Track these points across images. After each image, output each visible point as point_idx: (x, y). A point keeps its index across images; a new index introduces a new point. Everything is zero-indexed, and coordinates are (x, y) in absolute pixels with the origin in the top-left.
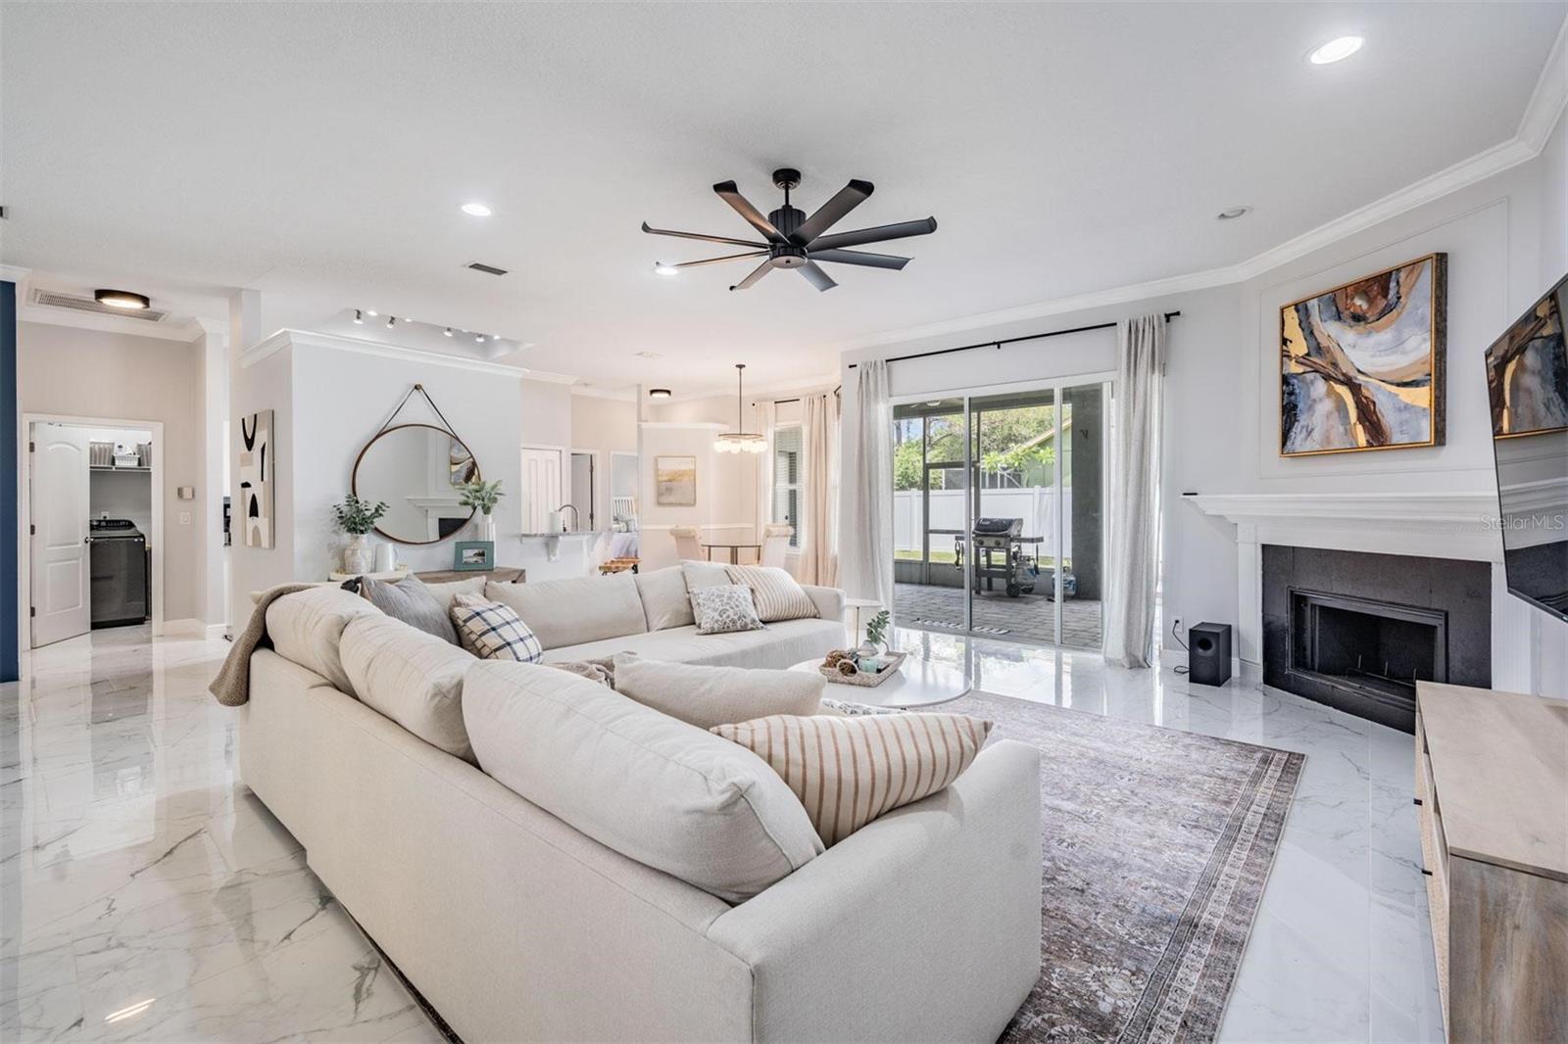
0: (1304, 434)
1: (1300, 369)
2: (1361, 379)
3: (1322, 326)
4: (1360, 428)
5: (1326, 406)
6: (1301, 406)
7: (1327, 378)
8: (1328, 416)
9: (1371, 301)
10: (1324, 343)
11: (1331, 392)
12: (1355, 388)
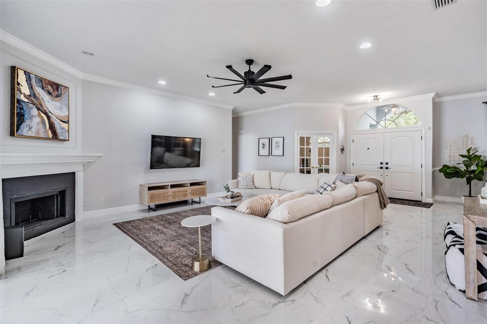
0: (28, 128)
1: (26, 100)
2: (50, 114)
3: (37, 88)
4: (50, 131)
5: (37, 120)
6: (26, 116)
7: (38, 109)
8: (38, 124)
9: (54, 90)
10: (37, 95)
11: (39, 115)
12: (49, 118)
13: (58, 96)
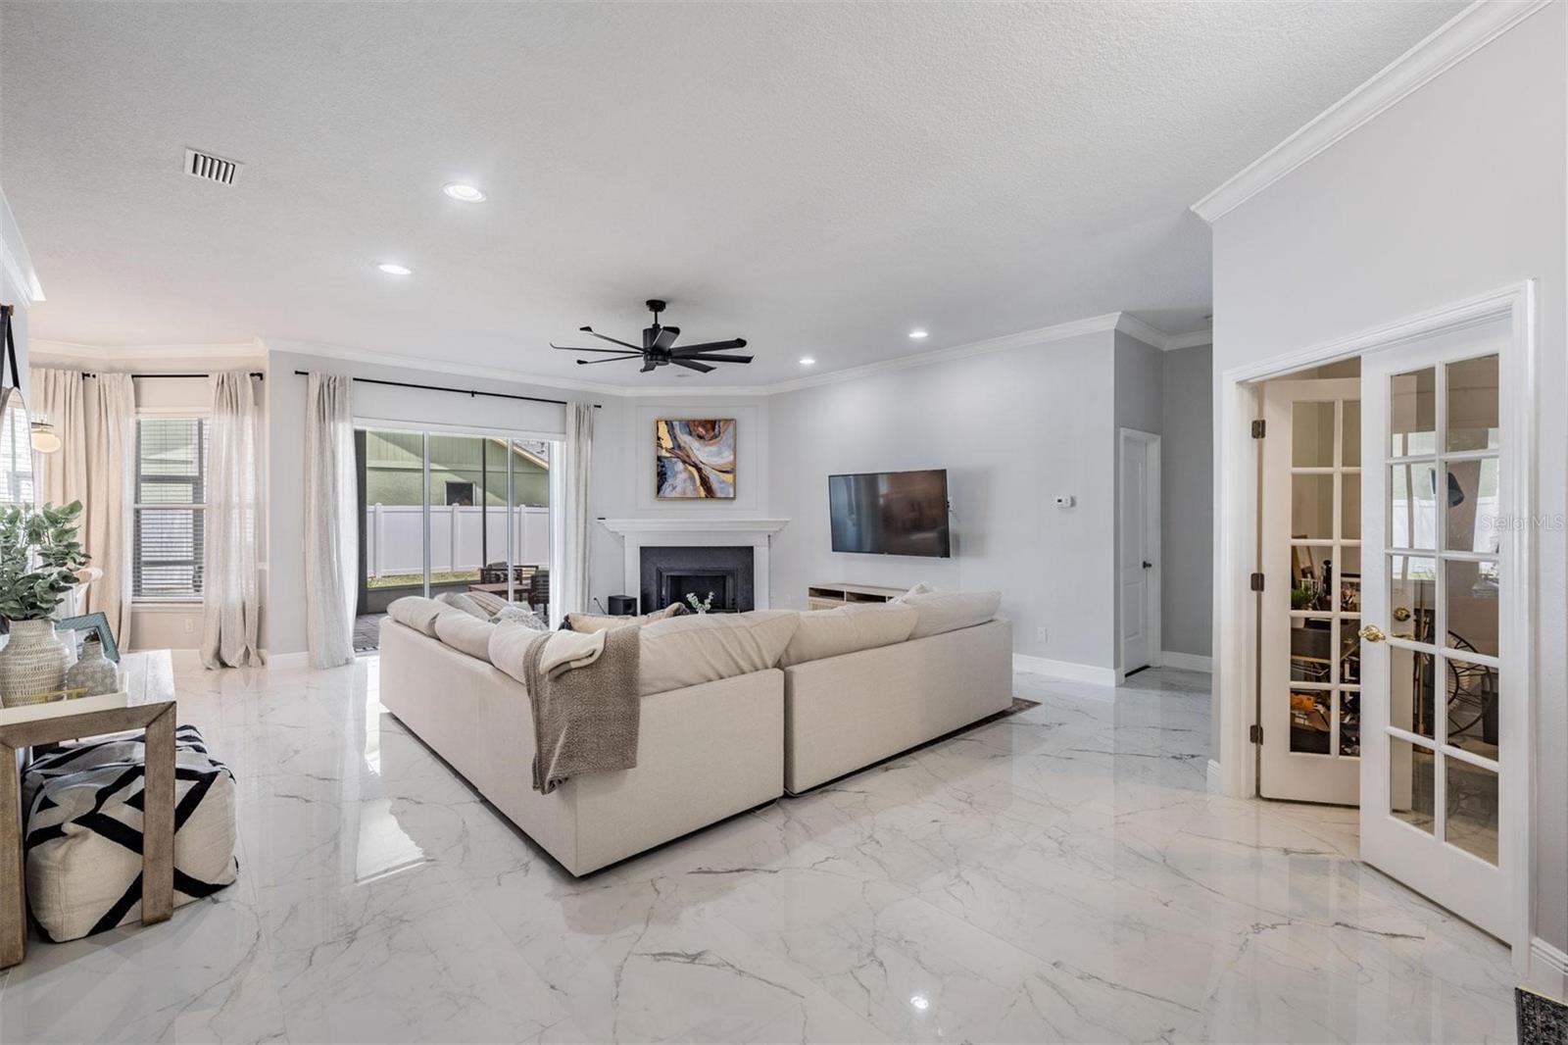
0: (671, 488)
1: (668, 455)
2: (702, 466)
3: (681, 436)
4: (701, 488)
5: (683, 476)
6: (669, 474)
7: (684, 462)
8: (685, 481)
9: (707, 431)
10: (682, 444)
11: (686, 469)
12: (699, 470)
13: (715, 437)
